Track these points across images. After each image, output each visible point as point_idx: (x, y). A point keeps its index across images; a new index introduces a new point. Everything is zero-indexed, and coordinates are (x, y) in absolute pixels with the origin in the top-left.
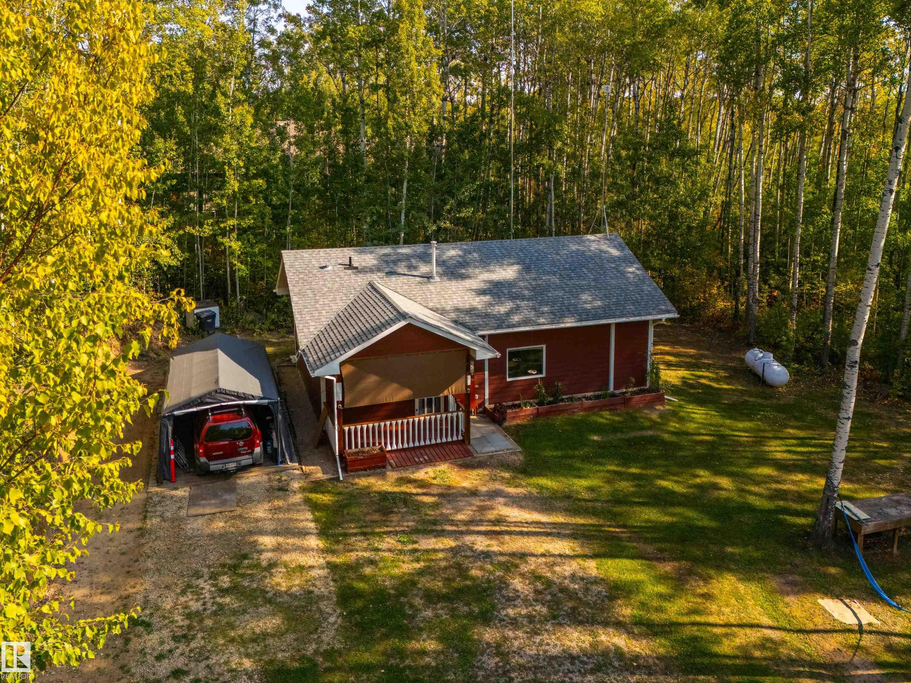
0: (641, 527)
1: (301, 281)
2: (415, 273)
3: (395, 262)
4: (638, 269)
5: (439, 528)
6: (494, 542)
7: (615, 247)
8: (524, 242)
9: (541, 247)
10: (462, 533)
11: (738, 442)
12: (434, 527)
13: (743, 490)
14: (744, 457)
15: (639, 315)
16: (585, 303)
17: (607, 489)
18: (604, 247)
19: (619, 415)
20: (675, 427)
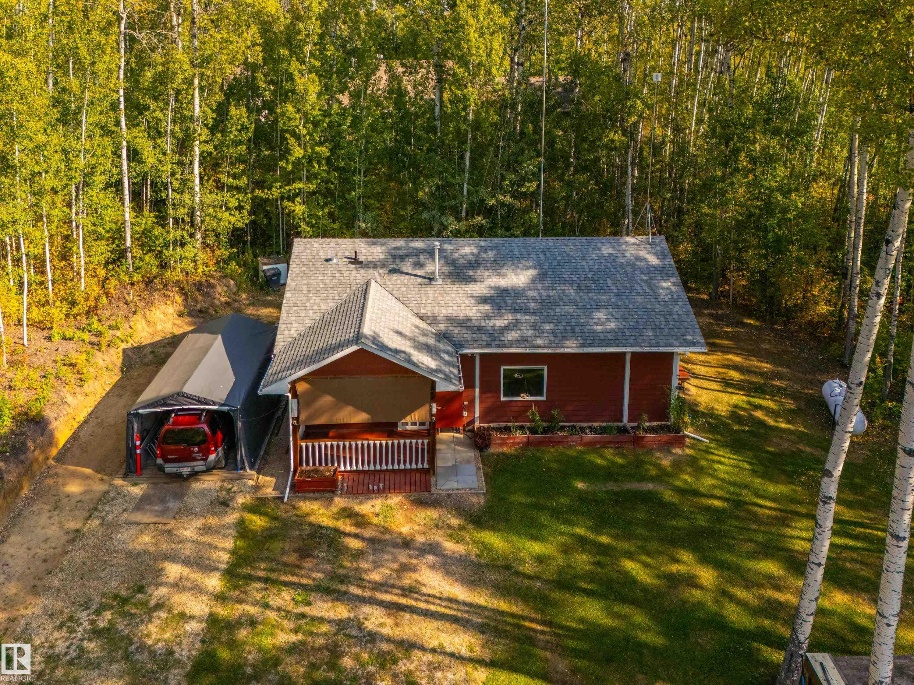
0: (569, 629)
1: (301, 275)
2: (419, 272)
3: (402, 258)
4: (674, 284)
5: (344, 588)
6: (389, 621)
7: (656, 254)
8: (550, 241)
9: (567, 249)
10: (363, 600)
11: (755, 514)
12: (339, 587)
13: (725, 593)
14: (751, 540)
15: (658, 345)
16: (596, 323)
17: (560, 560)
18: (643, 253)
19: (623, 456)
20: (685, 481)
